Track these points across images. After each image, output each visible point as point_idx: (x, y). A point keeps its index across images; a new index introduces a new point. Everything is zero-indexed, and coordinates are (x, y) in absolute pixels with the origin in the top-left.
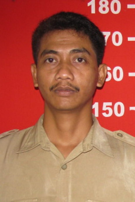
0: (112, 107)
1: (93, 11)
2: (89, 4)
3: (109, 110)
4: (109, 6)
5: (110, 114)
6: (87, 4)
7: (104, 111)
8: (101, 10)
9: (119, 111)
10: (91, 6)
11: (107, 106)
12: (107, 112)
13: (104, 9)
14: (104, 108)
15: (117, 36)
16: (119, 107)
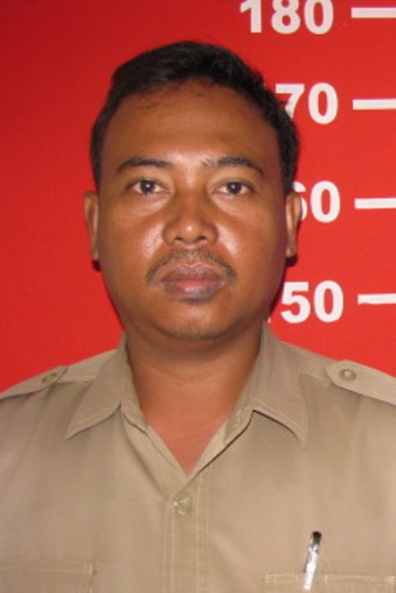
0: (310, 295)
1: (256, 27)
2: (244, 8)
3: (299, 303)
4: (300, 12)
5: (303, 315)
6: (238, 7)
7: (286, 308)
8: (277, 24)
9: (329, 307)
10: (248, 12)
11: (295, 293)
12: (295, 309)
13: (286, 20)
14: (287, 299)
15: (323, 98)
16: (328, 296)
